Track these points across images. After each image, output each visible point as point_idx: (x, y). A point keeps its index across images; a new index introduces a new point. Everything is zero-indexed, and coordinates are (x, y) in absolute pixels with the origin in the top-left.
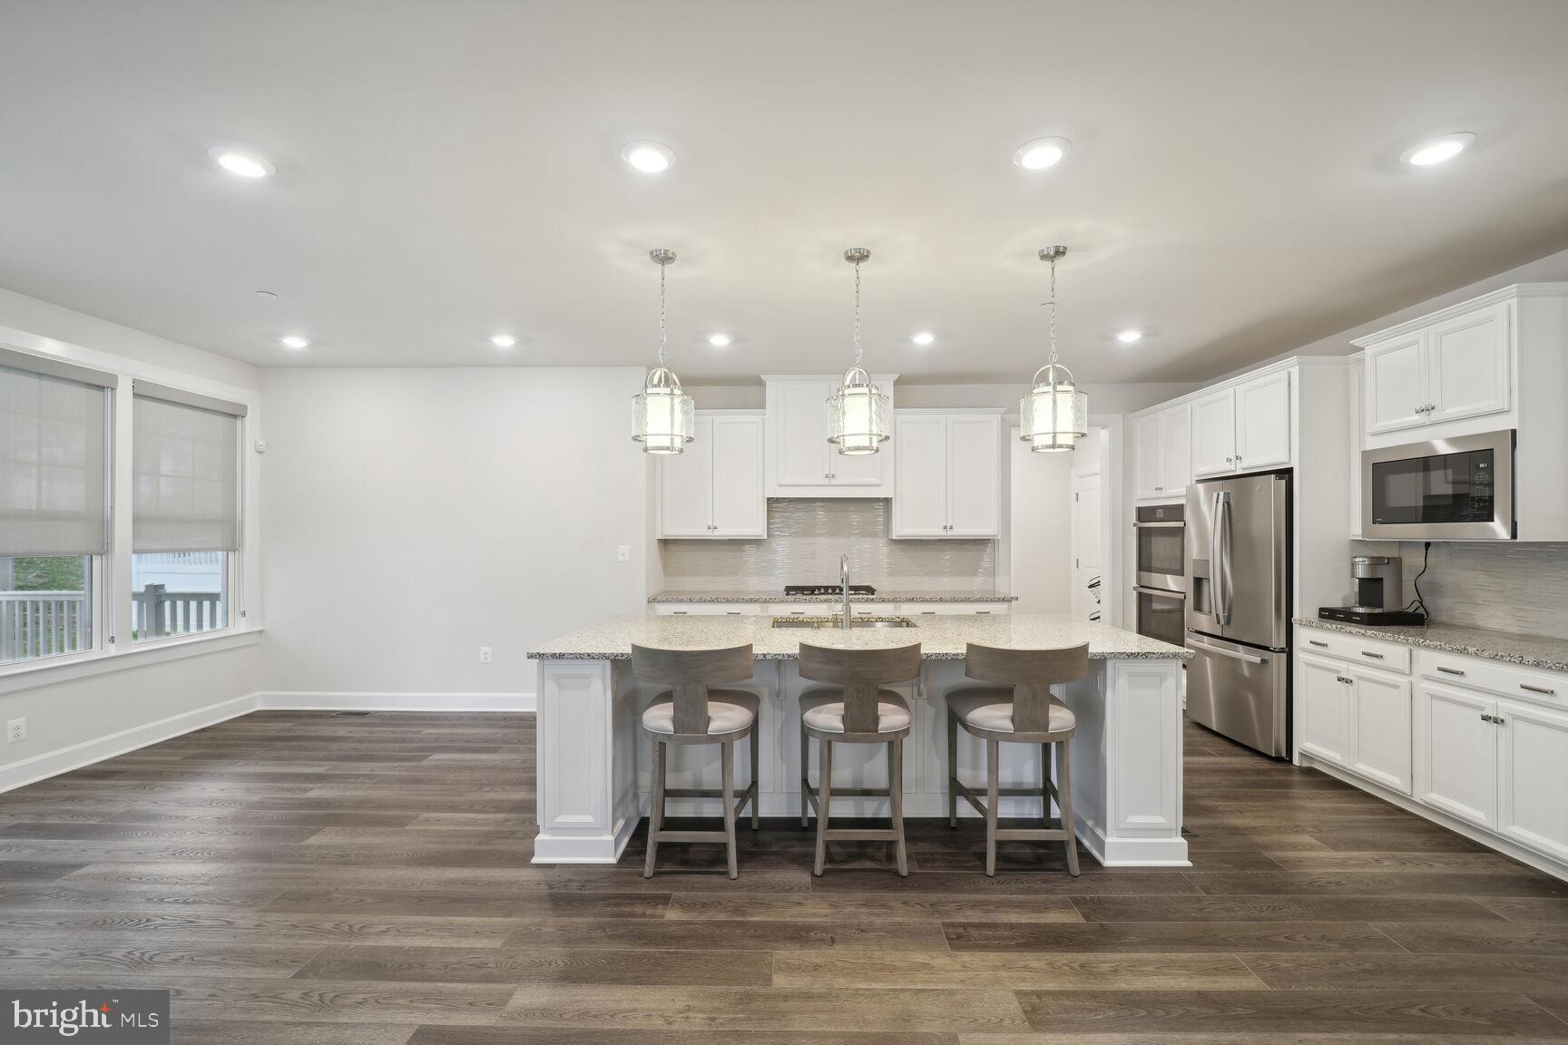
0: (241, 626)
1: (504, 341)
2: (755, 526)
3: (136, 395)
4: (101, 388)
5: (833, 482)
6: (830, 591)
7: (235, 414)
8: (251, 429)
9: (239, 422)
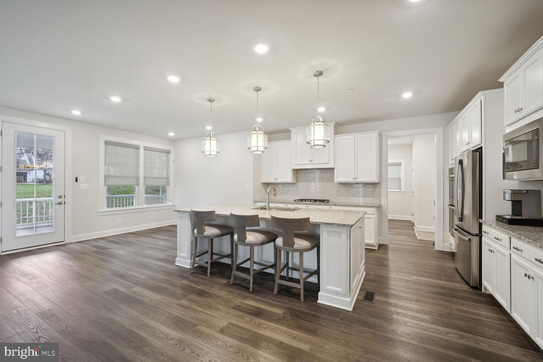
0: (170, 204)
1: (209, 128)
2: (289, 178)
3: (144, 149)
4: (138, 149)
5: (312, 163)
6: (307, 201)
7: (168, 152)
8: (172, 155)
9: (169, 154)
